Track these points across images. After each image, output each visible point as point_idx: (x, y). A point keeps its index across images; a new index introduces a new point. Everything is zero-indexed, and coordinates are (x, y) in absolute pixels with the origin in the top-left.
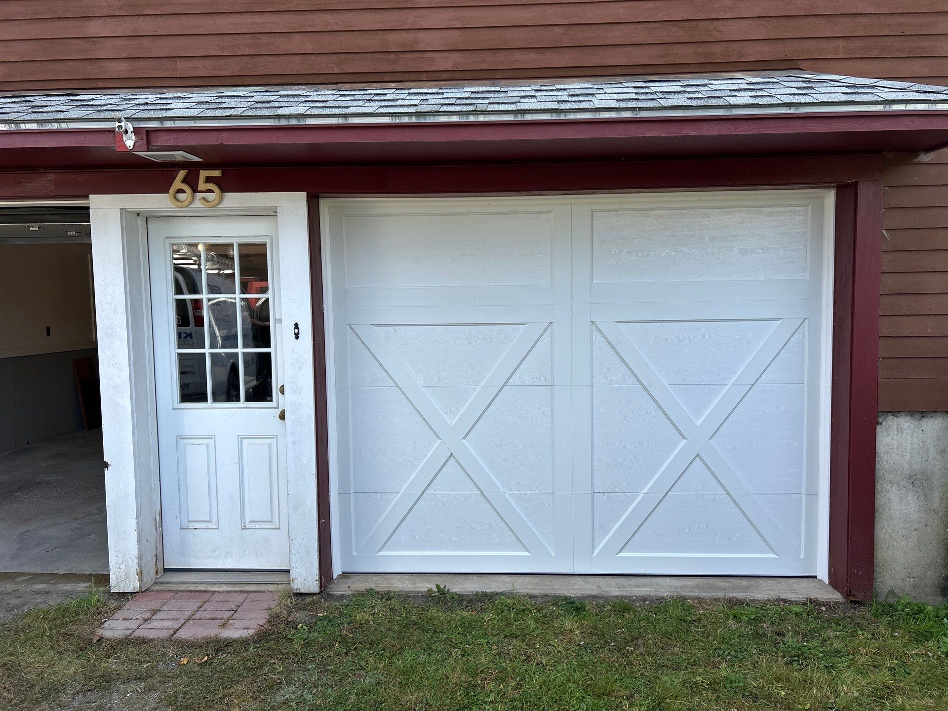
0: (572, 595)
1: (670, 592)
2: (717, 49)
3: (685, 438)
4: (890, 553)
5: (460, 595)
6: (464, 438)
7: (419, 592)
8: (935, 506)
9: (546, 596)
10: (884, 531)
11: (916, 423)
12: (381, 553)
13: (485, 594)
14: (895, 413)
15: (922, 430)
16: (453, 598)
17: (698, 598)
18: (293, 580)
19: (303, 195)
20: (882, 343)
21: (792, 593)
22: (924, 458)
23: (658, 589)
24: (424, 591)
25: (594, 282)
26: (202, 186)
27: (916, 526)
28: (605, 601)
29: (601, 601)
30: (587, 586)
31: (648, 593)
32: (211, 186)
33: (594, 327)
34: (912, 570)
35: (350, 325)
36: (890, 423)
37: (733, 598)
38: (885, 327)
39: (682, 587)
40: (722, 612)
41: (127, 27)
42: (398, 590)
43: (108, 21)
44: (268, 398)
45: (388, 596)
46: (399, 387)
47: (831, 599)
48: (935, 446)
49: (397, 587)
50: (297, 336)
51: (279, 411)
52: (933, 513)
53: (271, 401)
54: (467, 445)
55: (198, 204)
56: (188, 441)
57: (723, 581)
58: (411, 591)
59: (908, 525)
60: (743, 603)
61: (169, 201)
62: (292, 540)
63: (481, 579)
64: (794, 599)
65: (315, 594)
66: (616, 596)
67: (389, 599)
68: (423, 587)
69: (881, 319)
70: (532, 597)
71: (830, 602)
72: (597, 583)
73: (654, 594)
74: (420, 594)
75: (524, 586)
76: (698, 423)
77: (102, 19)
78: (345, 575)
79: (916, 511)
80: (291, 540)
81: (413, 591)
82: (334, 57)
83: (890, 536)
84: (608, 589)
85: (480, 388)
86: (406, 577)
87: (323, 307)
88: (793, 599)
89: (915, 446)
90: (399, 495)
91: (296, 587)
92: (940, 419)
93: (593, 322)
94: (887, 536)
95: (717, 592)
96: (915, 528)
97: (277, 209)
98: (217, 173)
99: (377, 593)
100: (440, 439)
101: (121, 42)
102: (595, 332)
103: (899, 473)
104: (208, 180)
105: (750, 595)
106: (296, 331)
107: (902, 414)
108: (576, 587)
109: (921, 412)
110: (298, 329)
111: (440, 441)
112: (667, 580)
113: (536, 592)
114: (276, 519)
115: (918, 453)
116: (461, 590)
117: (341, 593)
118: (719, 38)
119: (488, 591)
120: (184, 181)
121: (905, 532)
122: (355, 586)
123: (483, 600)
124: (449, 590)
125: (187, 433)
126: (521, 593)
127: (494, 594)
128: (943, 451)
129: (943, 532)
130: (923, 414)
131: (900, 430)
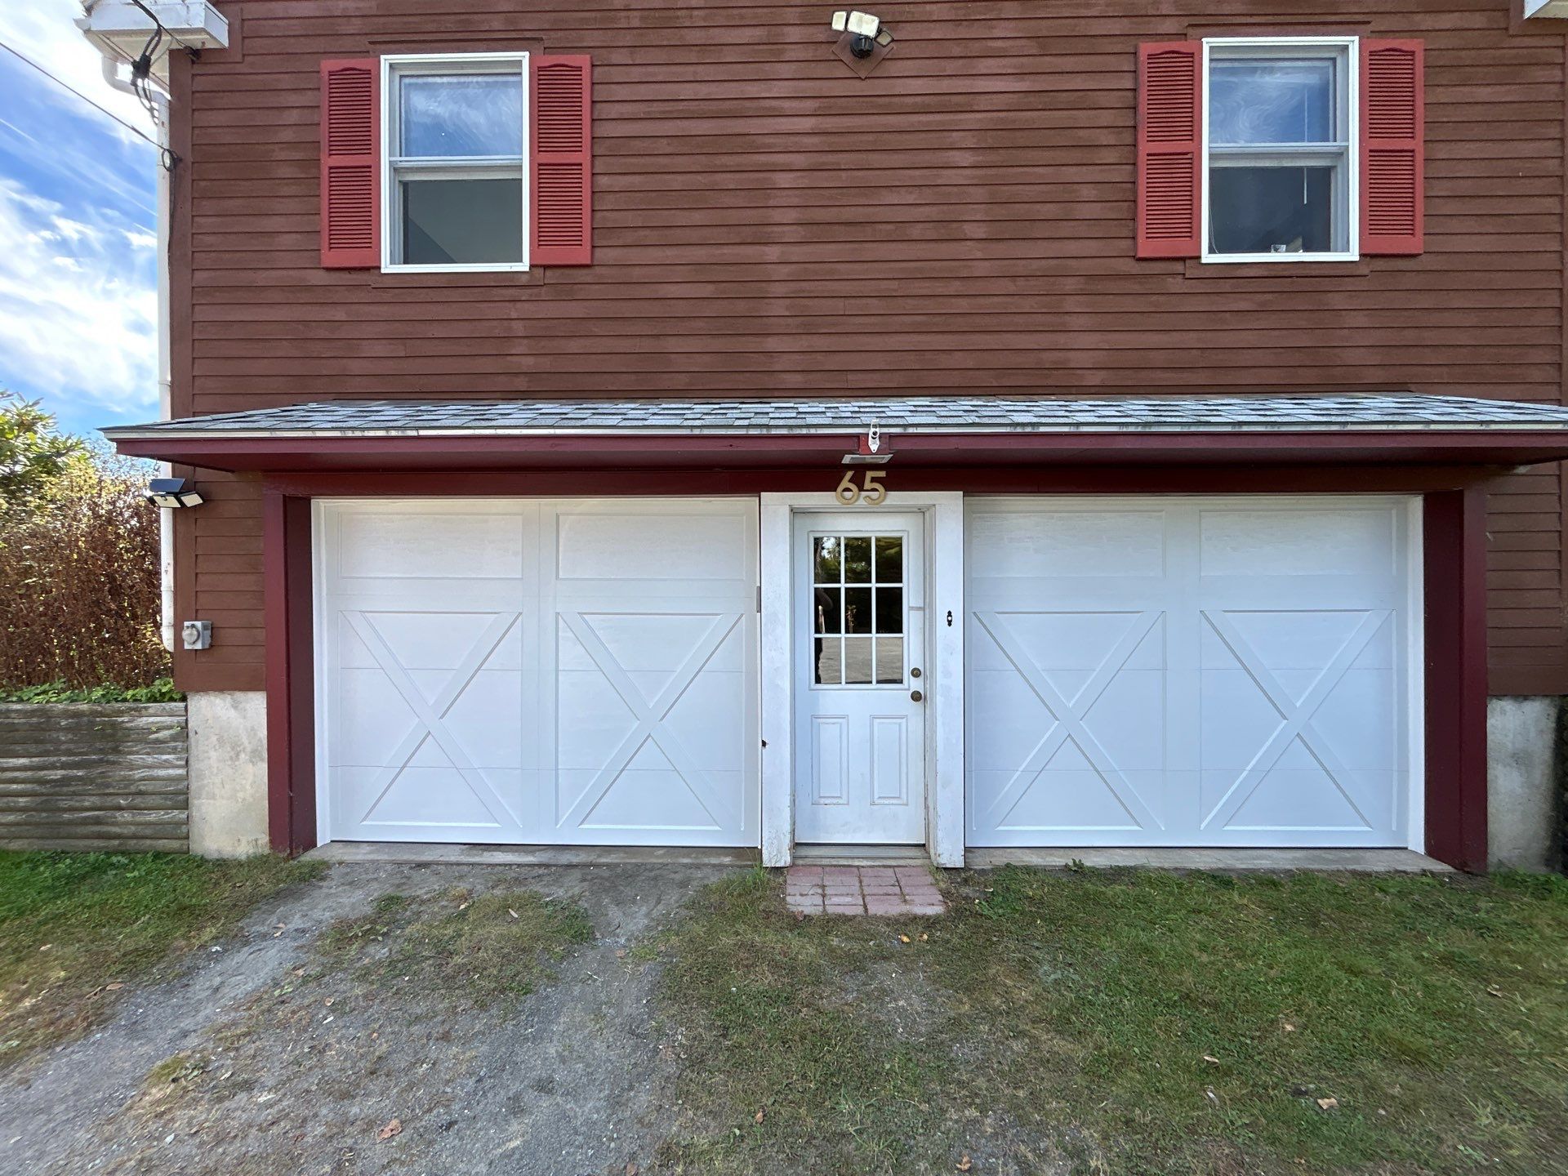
2: (1337, 371)
3: (1285, 718)
5: (1097, 869)
6: (1081, 719)
7: (1055, 866)
8: (1537, 782)
11: (1519, 706)
12: (1000, 828)
13: (1120, 868)
14: (1500, 696)
15: (1524, 712)
16: (1092, 871)
19: (960, 494)
20: (1489, 634)
22: (1526, 738)
23: (1278, 862)
26: (868, 485)
27: (1520, 800)
31: (1272, 867)
32: (877, 486)
34: (1518, 842)
36: (1497, 705)
38: (1492, 619)
41: (803, 343)
42: (1033, 864)
43: (785, 338)
46: (1019, 670)
48: (1535, 728)
49: (1032, 862)
50: (950, 623)
51: (910, 693)
52: (1536, 788)
53: (903, 683)
54: (1084, 725)
55: (862, 502)
56: (824, 720)
59: (1513, 799)
61: (835, 499)
62: (940, 816)
65: (962, 869)
69: (1488, 611)
70: (1165, 870)
73: (1279, 867)
74: (1057, 869)
75: (1148, 860)
76: (1298, 705)
77: (780, 336)
79: (1520, 786)
80: (938, 816)
81: (1051, 866)
82: (992, 372)
89: (1517, 727)
90: (1018, 773)
91: (940, 862)
93: (1201, 611)
96: (1520, 802)
97: (934, 507)
98: (882, 474)
99: (1017, 868)
100: (1057, 719)
101: (796, 356)
103: (1505, 751)
104: (874, 480)
106: (950, 618)
107: (1506, 698)
108: (1199, 860)
109: (1522, 696)
110: (952, 616)
111: (1058, 722)
114: (904, 796)
115: (1520, 734)
117: (983, 868)
118: (1339, 363)
119: (1119, 865)
120: (850, 481)
121: (1510, 806)
122: (995, 860)
124: (1084, 864)
125: (822, 713)
126: (1153, 866)
127: (1128, 868)
128: (1542, 731)
129: (1544, 806)
130: (1526, 698)
131: (1504, 712)
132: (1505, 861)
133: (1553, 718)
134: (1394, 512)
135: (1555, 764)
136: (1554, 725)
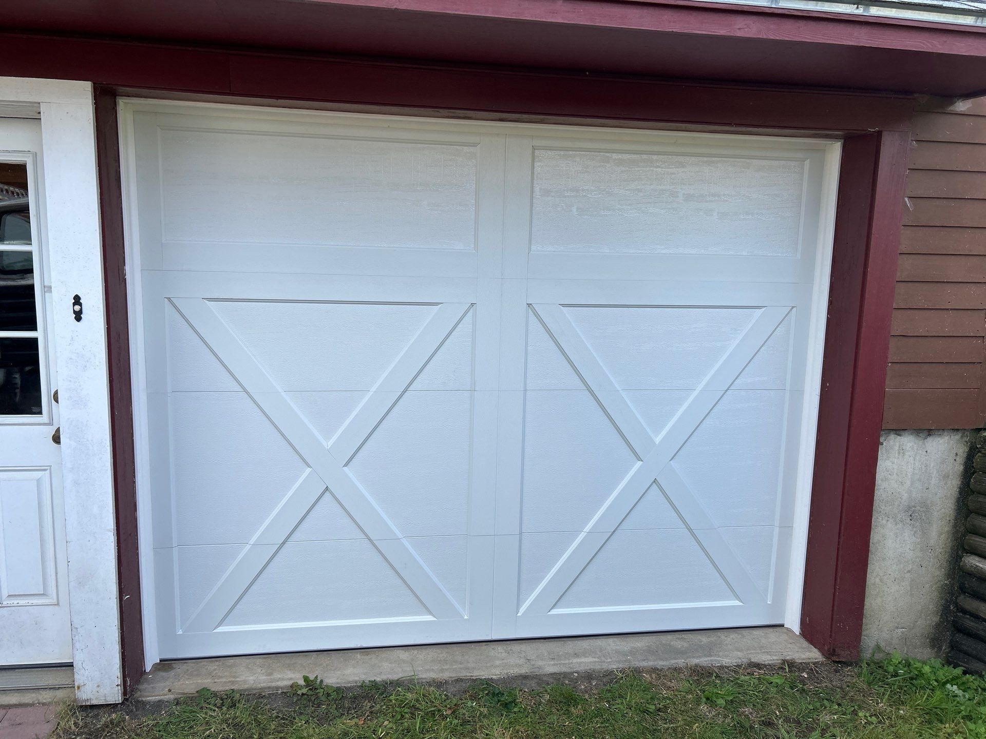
0: (494, 677)
1: (619, 662)
3: (639, 459)
4: (879, 600)
5: (338, 690)
6: (346, 465)
7: (277, 688)
8: (932, 542)
9: (459, 680)
10: (875, 574)
11: (921, 443)
12: (220, 629)
13: (374, 685)
14: (898, 431)
15: (926, 452)
16: (328, 695)
17: (654, 670)
18: (79, 688)
19: (86, 87)
20: (893, 344)
21: (764, 652)
22: (926, 485)
23: (603, 659)
24: (286, 687)
25: (533, 248)
27: (910, 567)
28: (539, 684)
29: (533, 684)
30: (512, 660)
31: (592, 667)
33: (530, 310)
34: (902, 619)
35: (169, 299)
36: (891, 442)
37: (696, 665)
38: (898, 324)
39: (632, 652)
40: (690, 692)
42: (246, 687)
44: (35, 409)
45: (229, 700)
46: (247, 393)
47: (810, 659)
48: (938, 472)
49: (245, 682)
50: (78, 316)
51: (52, 431)
52: (930, 551)
53: (40, 413)
54: (351, 475)
57: (679, 639)
58: (266, 688)
59: (902, 566)
60: (710, 674)
62: (77, 628)
63: (366, 657)
64: (768, 662)
65: (115, 706)
66: (551, 674)
67: (233, 705)
68: (283, 679)
69: (895, 313)
70: (439, 684)
71: (809, 663)
72: (523, 654)
73: (599, 667)
74: (280, 692)
75: (427, 667)
76: (658, 440)
78: (165, 664)
79: (912, 548)
80: (74, 629)
81: (269, 688)
83: (881, 580)
84: (540, 663)
85: (369, 394)
86: (259, 661)
87: (123, 270)
88: (766, 663)
89: (917, 471)
90: (248, 547)
91: (85, 697)
92: (947, 438)
93: (529, 305)
94: (877, 580)
95: (675, 659)
96: (909, 569)
97: (39, 107)
99: (215, 694)
100: (309, 466)
102: (532, 318)
103: (896, 504)
105: (716, 660)
106: (77, 308)
107: (906, 433)
108: (498, 663)
109: (925, 430)
110: (80, 305)
111: (309, 470)
112: (611, 640)
113: (445, 676)
114: (52, 590)
115: (919, 480)
116: (339, 681)
117: (158, 698)
119: (378, 679)
121: (897, 575)
122: (179, 683)
123: (372, 696)
124: (322, 681)
126: (425, 678)
127: (386, 683)
128: (946, 477)
129: (938, 573)
130: (930, 432)
131: (902, 451)
132: (882, 644)
133: (961, 460)
134: (807, 163)
135: (956, 519)
136: (962, 468)
